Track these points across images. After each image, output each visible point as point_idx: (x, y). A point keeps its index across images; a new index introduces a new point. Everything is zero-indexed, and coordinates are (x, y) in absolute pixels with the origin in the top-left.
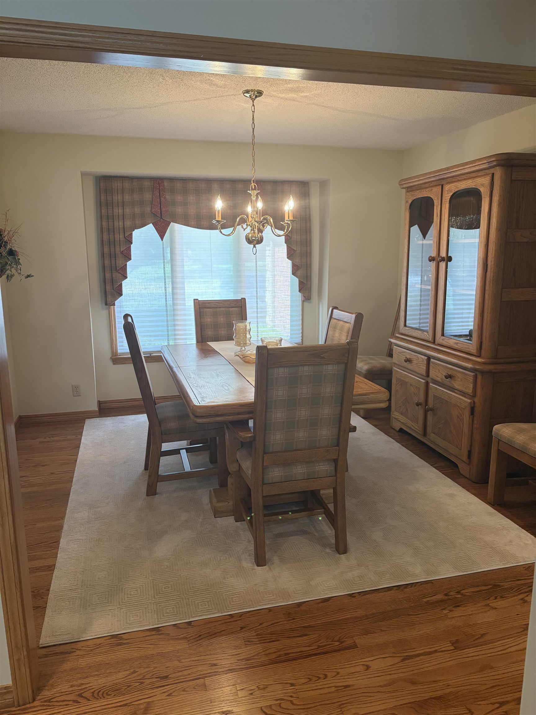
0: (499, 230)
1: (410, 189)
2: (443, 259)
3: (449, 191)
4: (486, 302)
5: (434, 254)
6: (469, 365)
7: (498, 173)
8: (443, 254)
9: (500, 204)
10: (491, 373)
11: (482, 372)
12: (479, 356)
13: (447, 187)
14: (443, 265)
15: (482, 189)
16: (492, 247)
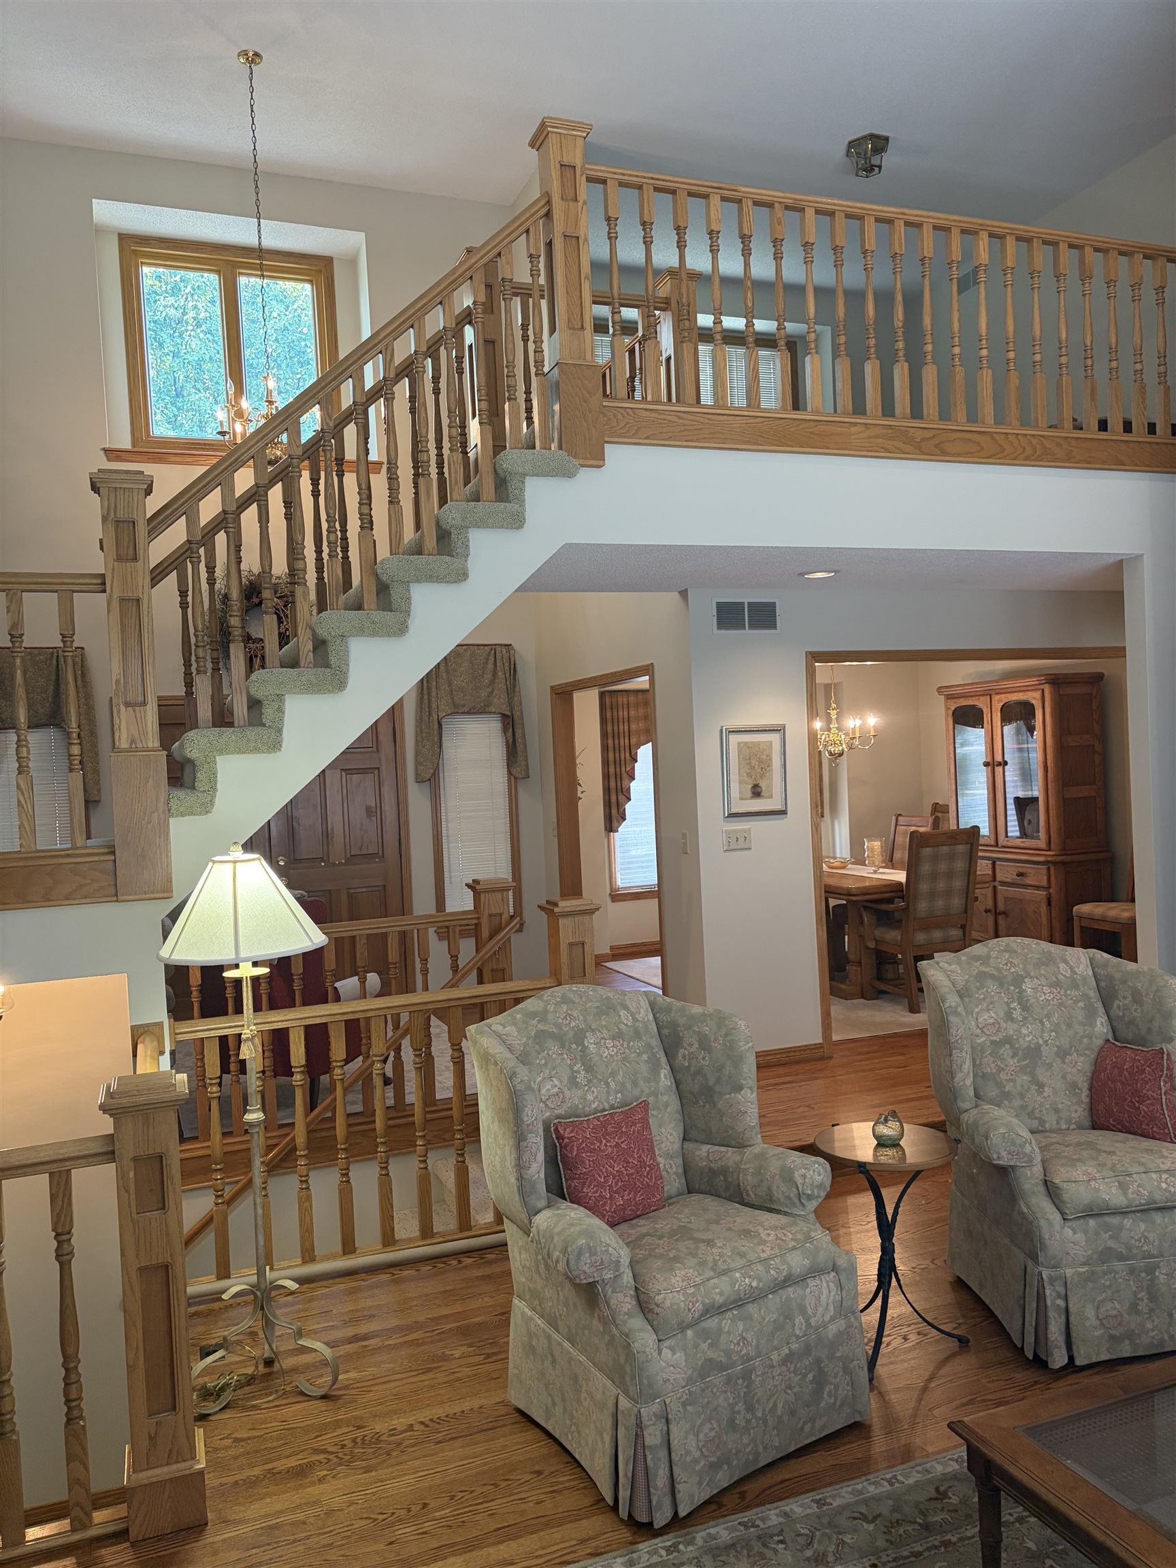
0: (1054, 736)
1: (949, 697)
2: (1000, 764)
3: (999, 701)
4: (1050, 799)
5: (989, 760)
6: (1041, 859)
7: (1047, 688)
8: (999, 758)
9: (1052, 715)
10: (1062, 863)
11: (1055, 863)
12: (1050, 850)
13: (996, 698)
14: (999, 770)
15: (1034, 702)
16: (1049, 751)
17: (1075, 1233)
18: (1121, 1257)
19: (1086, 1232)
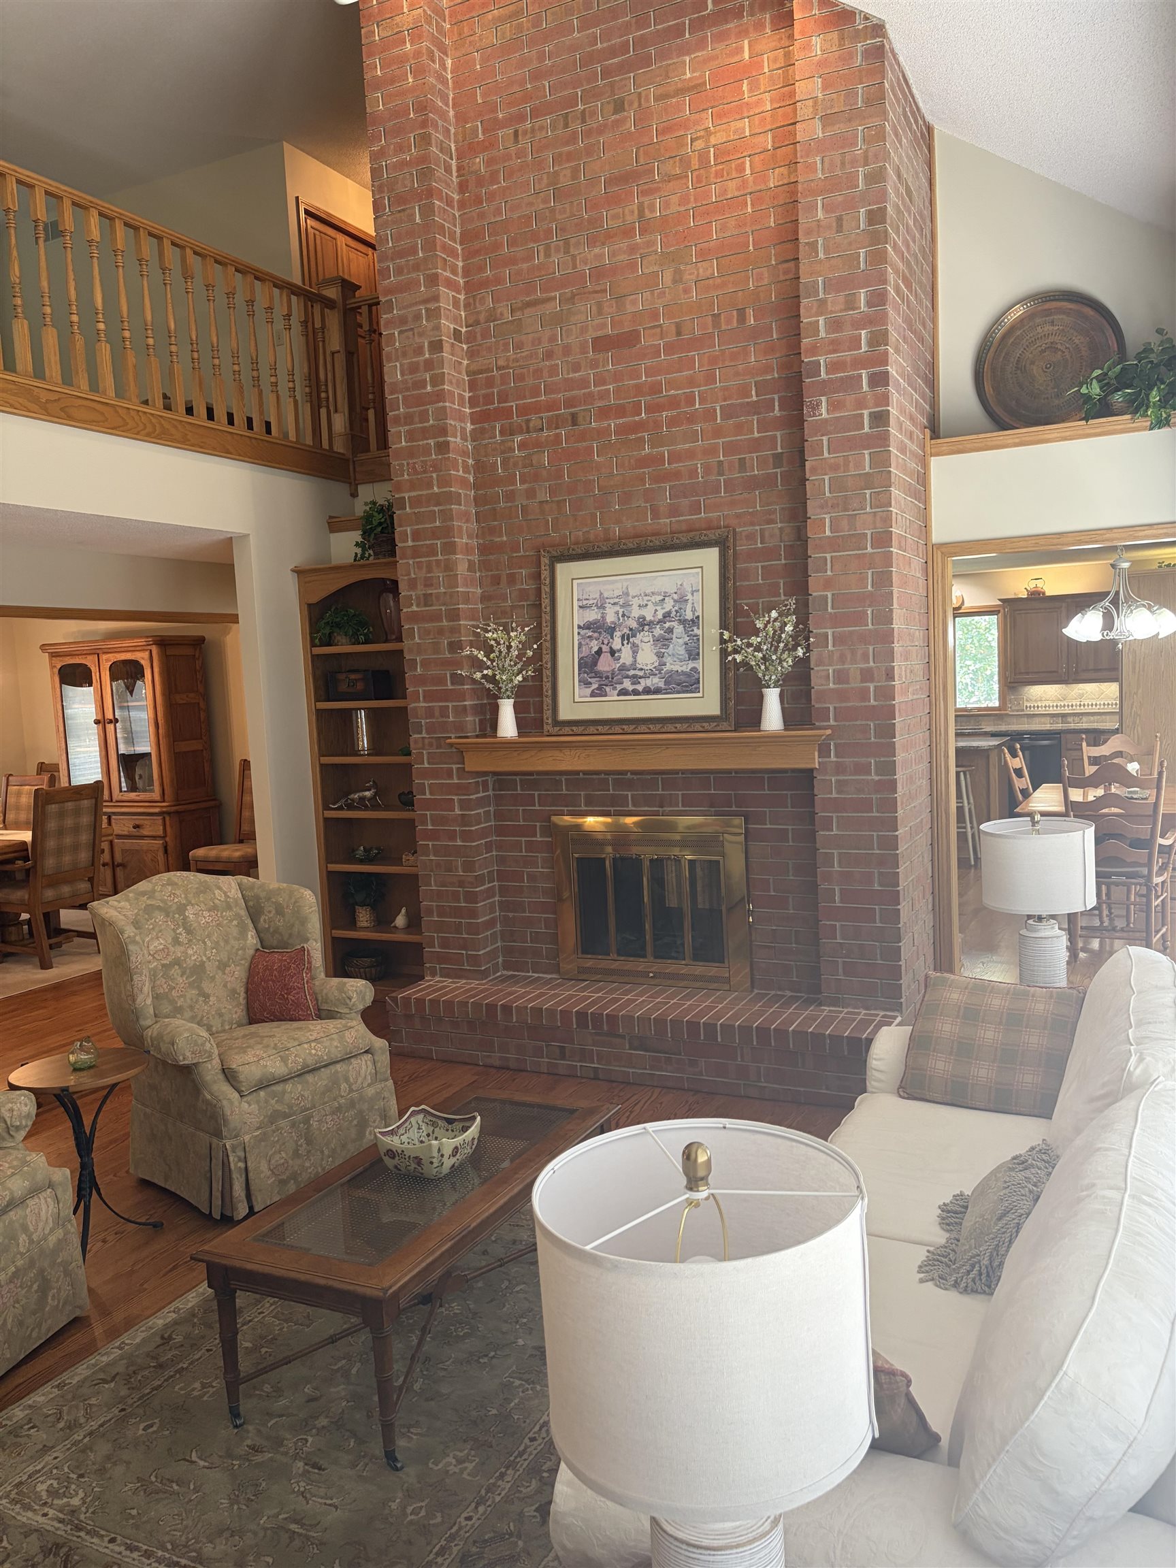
0: (163, 694)
1: (53, 655)
2: (111, 722)
3: (107, 660)
4: (162, 754)
5: (100, 717)
6: (157, 810)
7: (155, 649)
8: (109, 716)
9: (161, 673)
10: (177, 812)
11: (169, 813)
12: (164, 801)
13: (104, 657)
14: (110, 727)
15: (142, 662)
16: (160, 708)
17: (250, 1105)
18: (286, 1116)
19: (258, 1102)
